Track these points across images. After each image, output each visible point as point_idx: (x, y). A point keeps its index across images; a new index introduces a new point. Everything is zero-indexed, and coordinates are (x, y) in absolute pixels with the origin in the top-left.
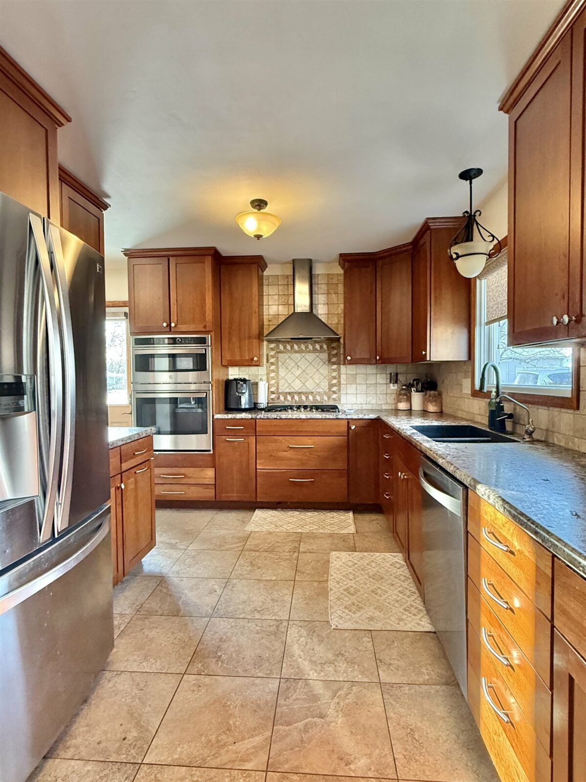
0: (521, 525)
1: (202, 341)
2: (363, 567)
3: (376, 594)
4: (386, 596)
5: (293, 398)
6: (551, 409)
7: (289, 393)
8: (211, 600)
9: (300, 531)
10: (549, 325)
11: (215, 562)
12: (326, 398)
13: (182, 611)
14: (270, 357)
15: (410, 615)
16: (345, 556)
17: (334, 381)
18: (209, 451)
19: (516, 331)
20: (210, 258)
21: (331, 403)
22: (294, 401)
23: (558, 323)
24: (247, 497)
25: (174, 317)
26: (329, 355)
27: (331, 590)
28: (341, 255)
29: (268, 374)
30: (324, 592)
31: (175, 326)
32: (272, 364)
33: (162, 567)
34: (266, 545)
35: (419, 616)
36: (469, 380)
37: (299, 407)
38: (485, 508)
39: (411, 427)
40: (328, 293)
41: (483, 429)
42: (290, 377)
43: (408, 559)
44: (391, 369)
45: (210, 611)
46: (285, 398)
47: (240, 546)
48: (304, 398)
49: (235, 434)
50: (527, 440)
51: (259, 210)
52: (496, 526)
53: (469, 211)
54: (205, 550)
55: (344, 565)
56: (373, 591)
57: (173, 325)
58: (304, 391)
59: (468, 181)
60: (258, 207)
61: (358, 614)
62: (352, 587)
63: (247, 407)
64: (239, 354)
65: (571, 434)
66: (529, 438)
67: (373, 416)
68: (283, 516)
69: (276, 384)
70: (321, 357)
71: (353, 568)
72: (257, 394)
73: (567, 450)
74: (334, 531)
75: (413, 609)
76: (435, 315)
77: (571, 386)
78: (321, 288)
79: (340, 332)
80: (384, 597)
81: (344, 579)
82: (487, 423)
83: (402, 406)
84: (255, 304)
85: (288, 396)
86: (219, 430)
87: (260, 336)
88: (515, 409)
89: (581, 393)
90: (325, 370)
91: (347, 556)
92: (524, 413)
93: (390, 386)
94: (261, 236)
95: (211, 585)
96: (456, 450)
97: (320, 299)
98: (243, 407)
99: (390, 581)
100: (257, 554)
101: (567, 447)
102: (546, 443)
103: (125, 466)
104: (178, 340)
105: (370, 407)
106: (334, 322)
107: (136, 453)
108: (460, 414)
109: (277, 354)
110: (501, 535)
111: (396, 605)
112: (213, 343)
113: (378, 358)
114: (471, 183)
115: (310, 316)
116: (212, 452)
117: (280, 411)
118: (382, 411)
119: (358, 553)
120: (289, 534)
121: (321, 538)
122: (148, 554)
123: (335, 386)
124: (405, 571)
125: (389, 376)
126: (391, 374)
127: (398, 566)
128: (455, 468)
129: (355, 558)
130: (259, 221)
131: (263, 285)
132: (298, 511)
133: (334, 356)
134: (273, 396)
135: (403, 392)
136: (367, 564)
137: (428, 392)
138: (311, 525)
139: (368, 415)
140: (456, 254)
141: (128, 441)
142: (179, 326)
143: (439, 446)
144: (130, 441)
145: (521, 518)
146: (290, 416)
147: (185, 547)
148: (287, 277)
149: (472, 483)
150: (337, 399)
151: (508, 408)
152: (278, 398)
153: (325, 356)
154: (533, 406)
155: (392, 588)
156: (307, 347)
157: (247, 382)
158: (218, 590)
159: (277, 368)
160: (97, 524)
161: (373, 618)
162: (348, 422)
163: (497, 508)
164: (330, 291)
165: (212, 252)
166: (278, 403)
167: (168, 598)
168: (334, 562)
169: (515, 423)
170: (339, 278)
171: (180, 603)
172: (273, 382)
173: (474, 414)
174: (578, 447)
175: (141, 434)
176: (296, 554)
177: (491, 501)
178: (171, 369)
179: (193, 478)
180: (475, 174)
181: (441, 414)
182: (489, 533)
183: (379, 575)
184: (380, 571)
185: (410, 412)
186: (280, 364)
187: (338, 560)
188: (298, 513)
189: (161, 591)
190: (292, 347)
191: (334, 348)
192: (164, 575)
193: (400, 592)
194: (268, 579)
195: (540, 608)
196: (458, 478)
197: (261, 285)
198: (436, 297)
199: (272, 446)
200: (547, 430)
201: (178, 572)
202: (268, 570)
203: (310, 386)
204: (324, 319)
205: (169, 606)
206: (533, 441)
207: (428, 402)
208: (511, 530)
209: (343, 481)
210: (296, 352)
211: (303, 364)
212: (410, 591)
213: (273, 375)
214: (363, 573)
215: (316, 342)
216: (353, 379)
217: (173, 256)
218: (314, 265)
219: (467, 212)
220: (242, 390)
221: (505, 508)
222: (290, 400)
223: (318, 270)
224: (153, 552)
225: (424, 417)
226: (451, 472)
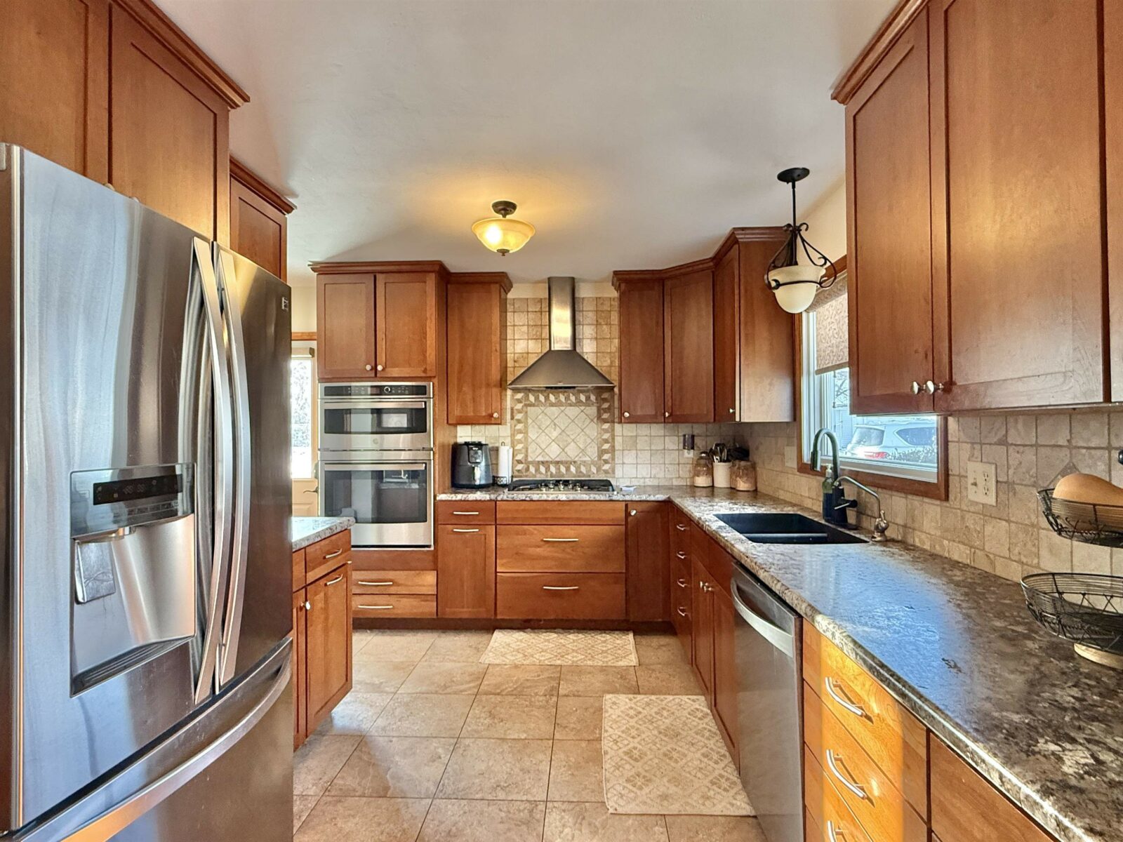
0: (881, 680)
1: (421, 391)
2: (649, 718)
3: (671, 758)
4: (684, 761)
5: (548, 469)
6: (910, 497)
7: (543, 463)
8: (434, 771)
9: (559, 662)
10: (908, 390)
11: (438, 712)
12: (594, 470)
13: (392, 789)
14: (515, 411)
15: (720, 790)
16: (623, 699)
17: (606, 446)
18: (429, 546)
19: (861, 394)
20: (433, 276)
21: (602, 477)
22: (549, 473)
23: (920, 390)
24: (483, 613)
25: (382, 357)
26: (599, 409)
27: (606, 753)
28: (616, 273)
29: (513, 435)
30: (596, 758)
31: (383, 370)
32: (519, 421)
33: (362, 720)
34: (511, 684)
35: (732, 792)
36: (795, 449)
37: (557, 483)
38: (828, 649)
39: (718, 516)
40: (598, 324)
41: (816, 519)
42: (543, 440)
43: (714, 705)
44: (685, 429)
45: (433, 789)
46: (537, 470)
47: (474, 687)
48: (563, 469)
49: (467, 521)
50: (878, 539)
51: (504, 216)
52: (845, 678)
53: (792, 223)
54: (423, 693)
55: (623, 715)
56: (665, 755)
57: (380, 368)
58: (563, 459)
59: (790, 184)
60: (503, 212)
61: (646, 790)
62: (635, 748)
63: (483, 482)
64: (472, 409)
65: (939, 533)
66: (881, 536)
67: (661, 497)
68: (534, 641)
69: (524, 451)
70: (587, 413)
71: (636, 719)
72: (497, 464)
73: (934, 556)
74: (607, 662)
75: (723, 780)
76: (746, 358)
77: (936, 465)
78: (588, 316)
79: (614, 377)
80: (682, 763)
81: (624, 735)
82: (821, 510)
83: (702, 481)
84: (496, 338)
85: (541, 467)
86: (444, 517)
87: (502, 384)
88: (859, 494)
89: (951, 478)
90: (593, 430)
91: (627, 700)
92: (873, 500)
93: (683, 454)
94: (508, 251)
95: (432, 748)
96: (782, 557)
97: (587, 331)
98: (478, 483)
99: (689, 739)
100: (499, 698)
101: (933, 551)
102: (904, 545)
103: (312, 576)
104: (387, 390)
105: (655, 483)
106: (605, 364)
107: (327, 557)
108: (782, 495)
109: (525, 409)
110: (853, 691)
111: (699, 775)
112: (436, 392)
113: (667, 414)
114: (794, 187)
115: (572, 356)
116: (432, 548)
117: (530, 489)
118: (672, 489)
119: (643, 696)
120: (543, 667)
121: (590, 673)
122: (342, 702)
123: (607, 452)
124: (710, 724)
125: (682, 438)
126: (684, 436)
127: (700, 715)
128: (784, 588)
129: (638, 704)
130: (506, 231)
131: (506, 312)
132: (555, 633)
133: (605, 411)
134: (520, 467)
135: (703, 462)
136: (656, 713)
137: (737, 462)
138: (575, 654)
139: (654, 496)
140: (776, 281)
141: (317, 540)
142: (387, 370)
143: (759, 549)
144: (319, 539)
145: (881, 671)
146: (544, 497)
147: (393, 690)
148: (541, 301)
149: (809, 613)
150: (610, 471)
151: (850, 494)
152: (527, 469)
153: (593, 410)
154: (884, 491)
155: (692, 749)
156: (567, 398)
157: (484, 447)
158: (442, 756)
159: (526, 427)
160: (275, 669)
161: (667, 796)
162: (626, 506)
163: (845, 651)
164: (600, 321)
165: (437, 268)
166: (526, 476)
167: (371, 771)
168: (609, 710)
169: (860, 514)
170: (612, 303)
171: (388, 776)
172: (519, 447)
173: (801, 495)
174: (949, 552)
175: (334, 528)
176: (554, 699)
177: (837, 641)
178: (374, 430)
179: (406, 586)
180: (799, 175)
181: (755, 495)
182: (835, 686)
183: (673, 730)
184: (674, 723)
185: (711, 491)
186: (530, 421)
187: (614, 707)
188: (555, 635)
189: (360, 758)
190: (547, 398)
191: (605, 400)
192: (364, 733)
193: (705, 756)
194: (516, 736)
195: (910, 801)
196: (788, 601)
197: (504, 311)
198: (746, 335)
199: (519, 540)
200: (905, 526)
201: (384, 729)
202: (514, 723)
203: (572, 452)
204: (591, 359)
205: (372, 782)
206: (887, 542)
207: (736, 477)
208: (867, 686)
209: (620, 589)
210: (552, 405)
211: (563, 422)
212: (718, 753)
213: (519, 437)
214: (651, 727)
215: (582, 392)
216: (633, 443)
217: (382, 272)
218: (576, 285)
219: (789, 225)
220: (476, 459)
221: (857, 654)
222: (544, 472)
223: (584, 292)
224: (348, 698)
225: (732, 499)
226: (777, 592)
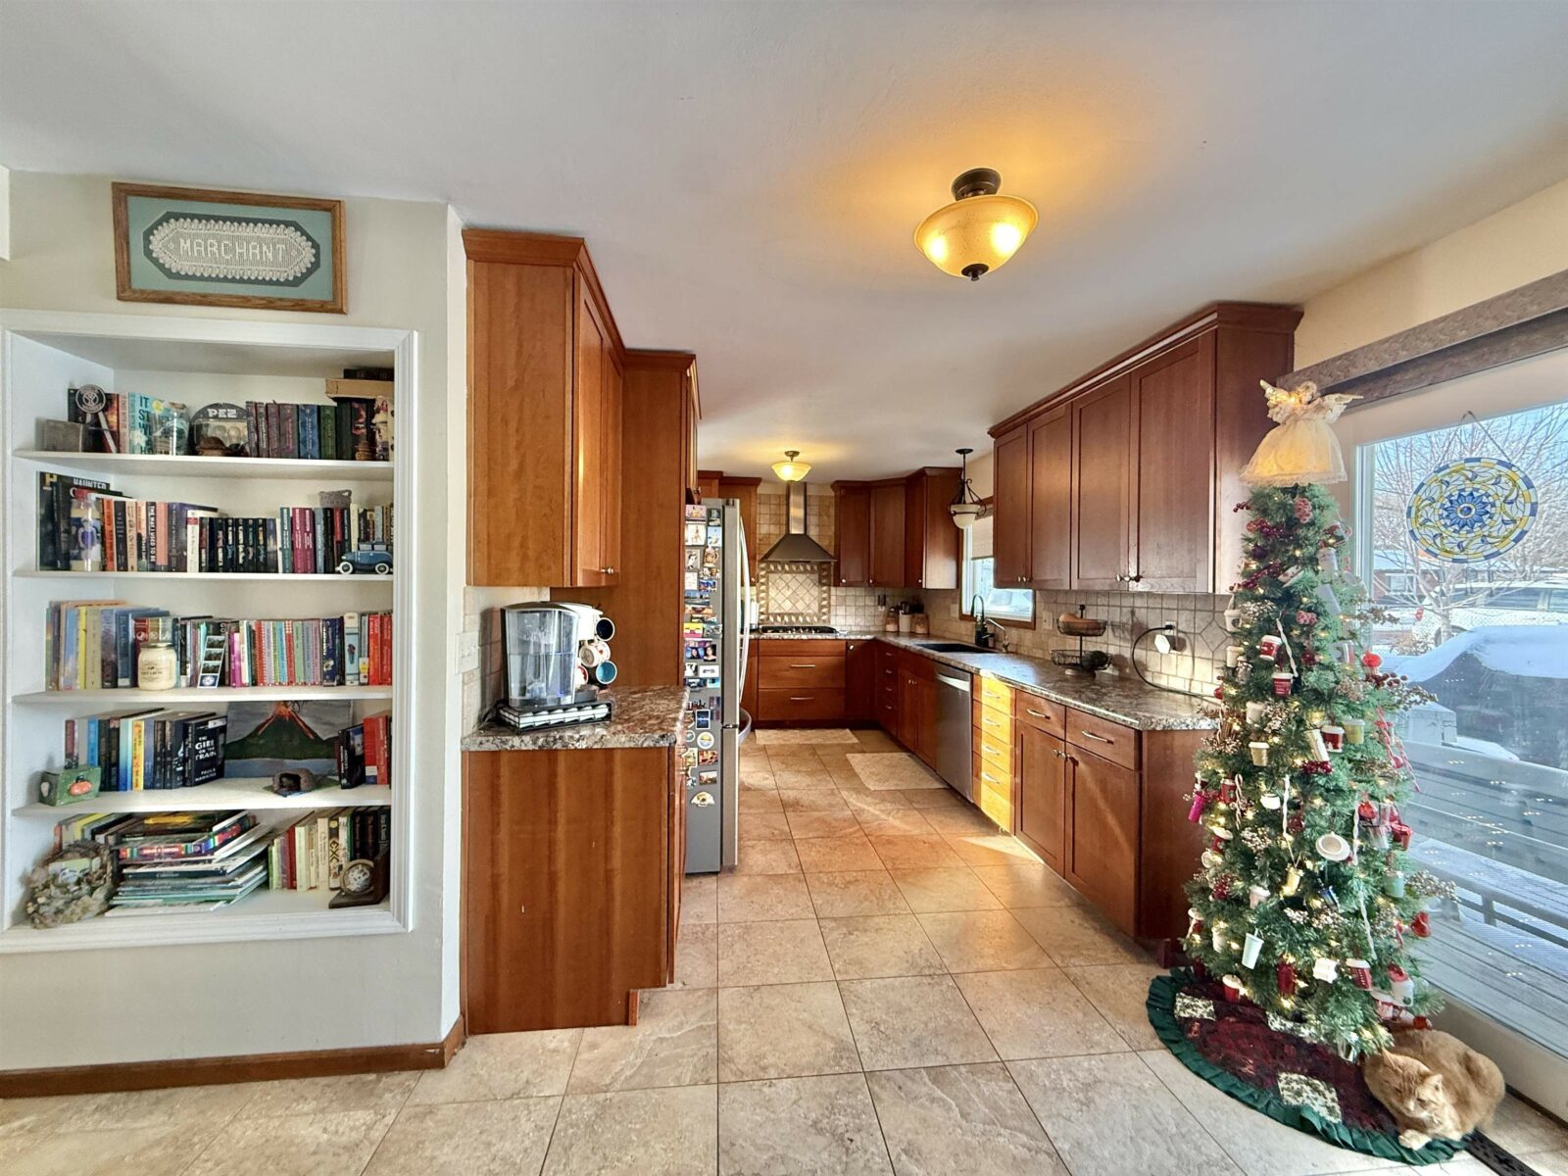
2: (877, 762)
3: (896, 773)
5: (783, 619)
6: (1019, 630)
7: (779, 614)
8: (770, 782)
9: (808, 743)
12: (816, 619)
13: (752, 788)
14: (759, 577)
15: (928, 783)
16: (858, 755)
17: (825, 603)
19: (999, 581)
20: (717, 481)
21: (825, 624)
23: (1020, 581)
26: (820, 576)
27: (859, 773)
28: (835, 482)
29: (758, 594)
30: (855, 775)
32: (762, 584)
35: (936, 784)
36: (957, 606)
37: (796, 628)
38: (984, 681)
39: (914, 644)
40: (820, 515)
42: (780, 599)
44: (879, 592)
45: (775, 787)
46: (775, 619)
48: (794, 619)
50: (1004, 651)
52: (989, 687)
55: (862, 761)
56: (892, 773)
58: (793, 612)
59: (963, 455)
60: (791, 456)
61: (886, 784)
62: (874, 771)
65: (1031, 645)
67: (869, 637)
68: (785, 734)
69: (765, 605)
70: (812, 579)
71: (870, 761)
73: (1029, 656)
74: (840, 741)
75: (931, 782)
76: (930, 548)
77: (1031, 615)
78: (814, 509)
79: (831, 548)
81: (866, 767)
82: (975, 638)
83: (892, 627)
85: (778, 617)
88: (995, 630)
89: (1037, 620)
90: (815, 591)
91: (861, 756)
92: (1002, 633)
93: (878, 609)
96: (959, 657)
97: (813, 520)
100: (783, 756)
105: (858, 629)
106: (826, 543)
108: (947, 635)
109: (768, 575)
110: (993, 691)
111: (912, 777)
113: (870, 581)
114: (965, 457)
115: (804, 538)
117: (779, 632)
118: (876, 632)
119: (869, 754)
120: (801, 745)
121: (829, 746)
123: (825, 607)
125: (877, 598)
126: (879, 596)
128: (962, 666)
129: (868, 757)
130: (792, 469)
133: (824, 577)
134: (763, 617)
135: (891, 614)
136: (879, 760)
137: (916, 615)
138: (816, 739)
139: (865, 636)
140: (954, 512)
143: (944, 655)
145: (1004, 679)
148: (779, 496)
149: (976, 671)
150: (829, 620)
151: (990, 630)
152: (768, 619)
153: (816, 577)
154: (1008, 628)
155: (905, 770)
156: (798, 568)
159: (768, 588)
161: (898, 785)
162: (846, 643)
164: (823, 513)
165: (719, 476)
166: (770, 623)
168: (853, 759)
169: (995, 641)
170: (831, 500)
171: (746, 784)
172: (762, 602)
173: (962, 634)
176: (817, 756)
180: (967, 451)
181: (928, 635)
182: (985, 692)
183: (892, 764)
185: (898, 634)
186: (770, 584)
188: (798, 731)
190: (783, 567)
191: (824, 570)
193: (914, 772)
194: (804, 770)
196: (965, 671)
198: (932, 533)
199: (775, 666)
200: (1017, 644)
202: (800, 765)
203: (801, 607)
204: (817, 540)
206: (1008, 652)
207: (916, 624)
209: (841, 699)
210: (787, 572)
211: (794, 585)
212: (921, 770)
213: (763, 595)
214: (879, 764)
216: (843, 601)
218: (808, 487)
222: (781, 621)
223: (813, 495)
225: (920, 637)
226: (957, 668)
